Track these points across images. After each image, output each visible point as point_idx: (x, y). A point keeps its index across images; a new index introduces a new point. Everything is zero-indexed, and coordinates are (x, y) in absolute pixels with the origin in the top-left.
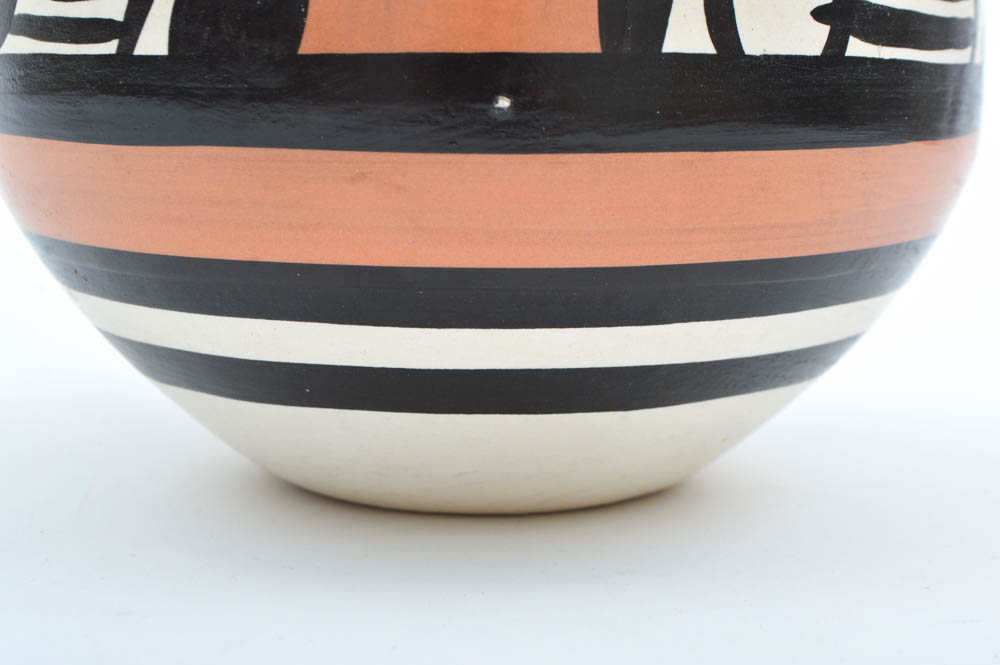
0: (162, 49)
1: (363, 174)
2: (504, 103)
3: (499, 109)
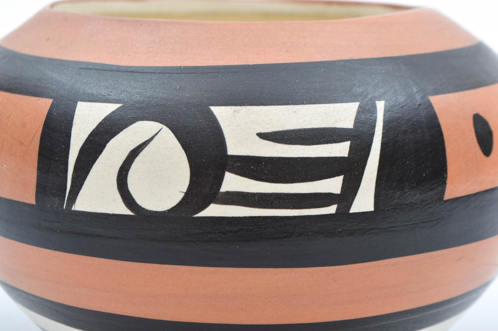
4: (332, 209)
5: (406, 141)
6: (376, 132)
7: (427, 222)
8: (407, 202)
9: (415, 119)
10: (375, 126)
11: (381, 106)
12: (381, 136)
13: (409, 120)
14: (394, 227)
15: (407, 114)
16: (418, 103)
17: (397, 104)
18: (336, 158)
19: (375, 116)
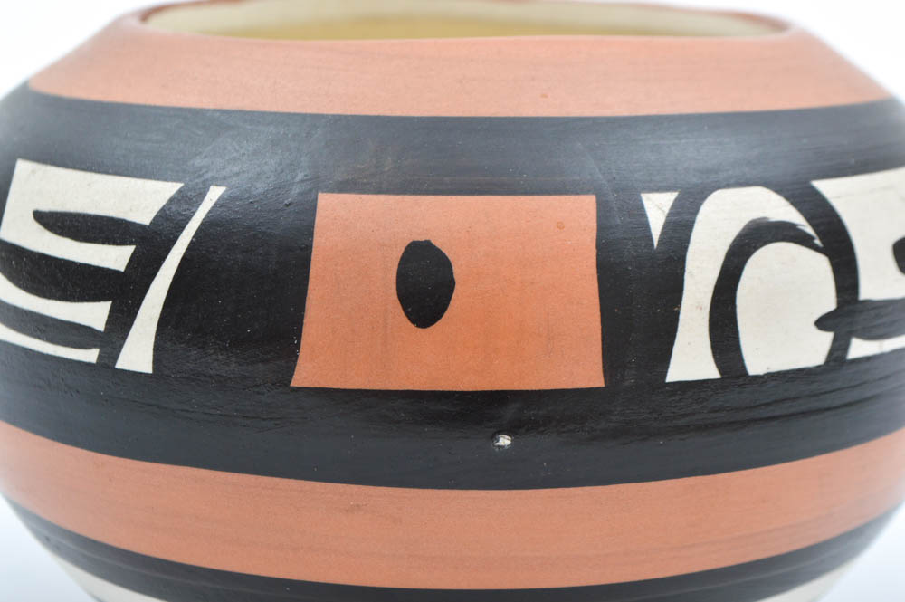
0: (147, 367)
1: (358, 506)
2: (504, 441)
3: (499, 447)
4: (91, 356)
5: (229, 264)
6: (180, 238)
7: (254, 418)
8: (211, 372)
9: (263, 229)
10: (183, 228)
11: (214, 194)
12: (186, 247)
13: (249, 228)
14: (187, 411)
15: (254, 216)
16: (286, 202)
17: (247, 195)
18: (108, 270)
19: (193, 210)
